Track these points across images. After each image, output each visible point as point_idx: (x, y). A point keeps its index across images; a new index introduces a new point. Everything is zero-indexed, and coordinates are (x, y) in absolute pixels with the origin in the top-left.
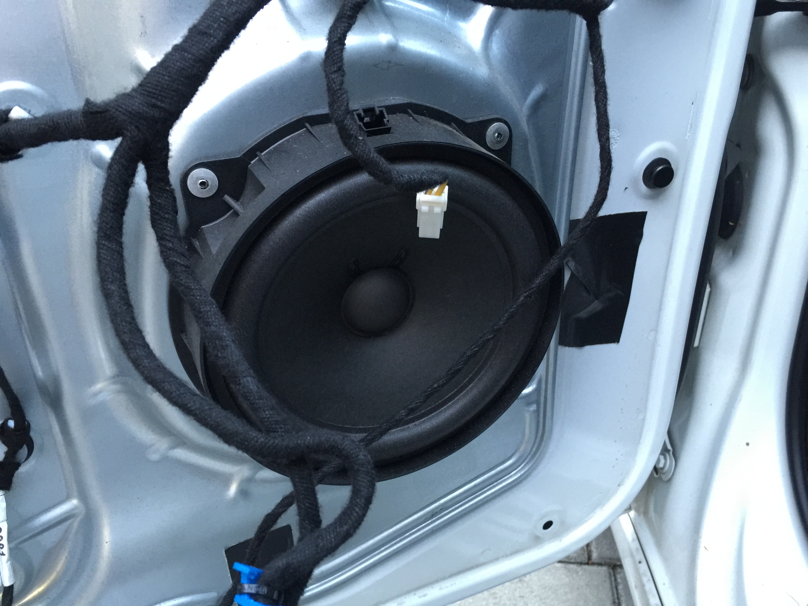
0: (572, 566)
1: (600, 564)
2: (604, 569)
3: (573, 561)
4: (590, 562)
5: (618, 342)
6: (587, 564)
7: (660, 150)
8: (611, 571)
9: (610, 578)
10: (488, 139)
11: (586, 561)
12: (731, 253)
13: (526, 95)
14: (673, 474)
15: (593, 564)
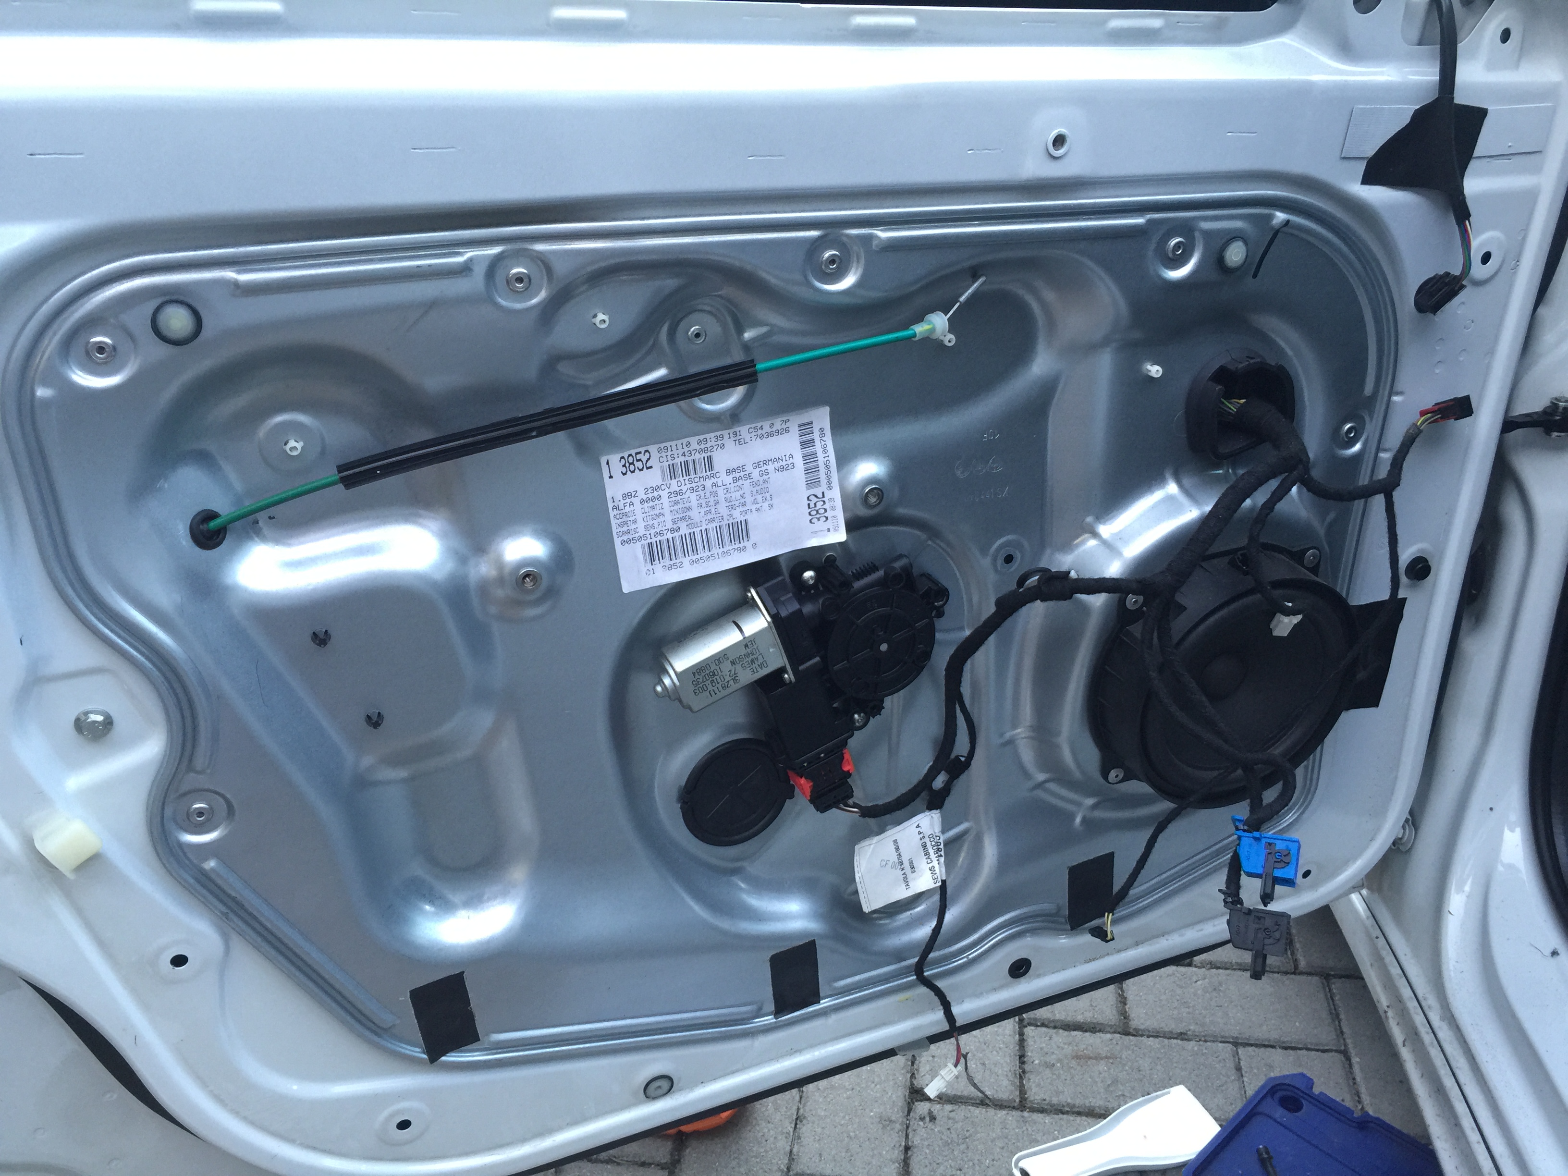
0: (1276, 975)
1: (1309, 974)
2: (1315, 979)
3: (1276, 970)
4: (1297, 971)
5: (1378, 706)
6: (1294, 973)
7: (1419, 551)
8: (1324, 981)
9: (1324, 988)
10: (1305, 562)
11: (1293, 970)
12: (1473, 619)
13: (1324, 520)
14: (1413, 843)
15: (1301, 973)
